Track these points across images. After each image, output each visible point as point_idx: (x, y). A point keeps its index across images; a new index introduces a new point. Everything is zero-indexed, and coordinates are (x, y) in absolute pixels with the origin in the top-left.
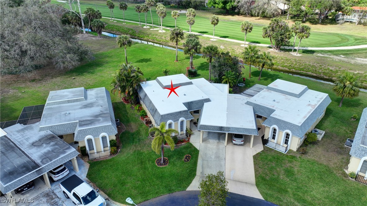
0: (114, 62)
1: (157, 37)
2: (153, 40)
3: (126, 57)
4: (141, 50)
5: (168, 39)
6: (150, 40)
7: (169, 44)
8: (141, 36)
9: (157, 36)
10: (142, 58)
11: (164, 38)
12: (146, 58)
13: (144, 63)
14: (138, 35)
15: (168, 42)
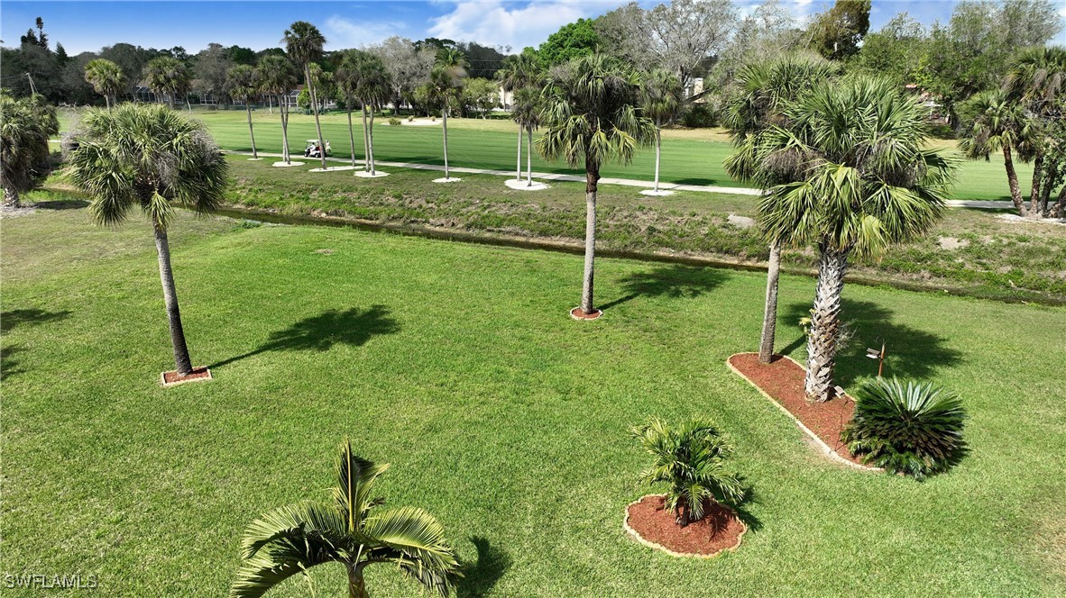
0: (67, 357)
1: (353, 196)
2: (336, 213)
3: (175, 310)
4: (285, 254)
5: (414, 205)
6: (315, 213)
7: (428, 226)
8: (268, 201)
9: (355, 194)
10: (315, 312)
11: (392, 200)
12: (346, 308)
13: (342, 350)
14: (251, 197)
15: (418, 215)
